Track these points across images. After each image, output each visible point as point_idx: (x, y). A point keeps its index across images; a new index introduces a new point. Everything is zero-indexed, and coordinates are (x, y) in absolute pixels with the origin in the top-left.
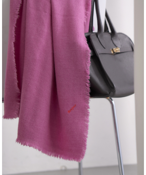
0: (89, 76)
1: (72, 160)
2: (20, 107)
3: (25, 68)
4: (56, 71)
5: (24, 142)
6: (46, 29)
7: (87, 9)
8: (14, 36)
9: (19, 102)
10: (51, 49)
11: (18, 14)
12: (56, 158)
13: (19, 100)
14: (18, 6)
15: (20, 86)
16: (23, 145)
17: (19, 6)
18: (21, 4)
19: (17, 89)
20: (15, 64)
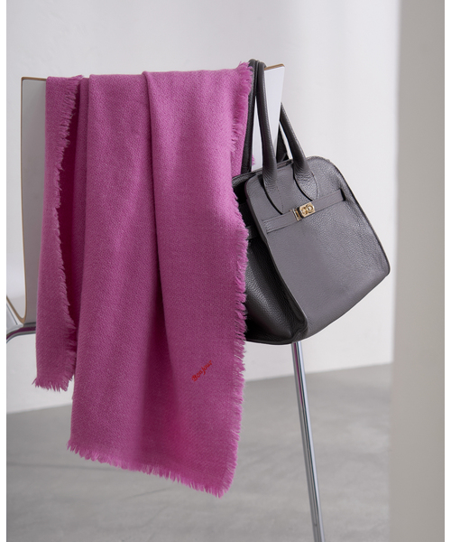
0: (245, 295)
1: (202, 490)
2: (75, 361)
3: (87, 275)
4: (164, 279)
5: (88, 452)
6: (137, 176)
7: (237, 117)
8: (57, 193)
9: (74, 349)
10: (148, 224)
11: (67, 138)
12: (164, 477)
13: (72, 344)
14: (67, 117)
15: (74, 312)
16: (84, 458)
17: (69, 115)
18: (74, 111)
19: (68, 319)
20: (62, 263)
